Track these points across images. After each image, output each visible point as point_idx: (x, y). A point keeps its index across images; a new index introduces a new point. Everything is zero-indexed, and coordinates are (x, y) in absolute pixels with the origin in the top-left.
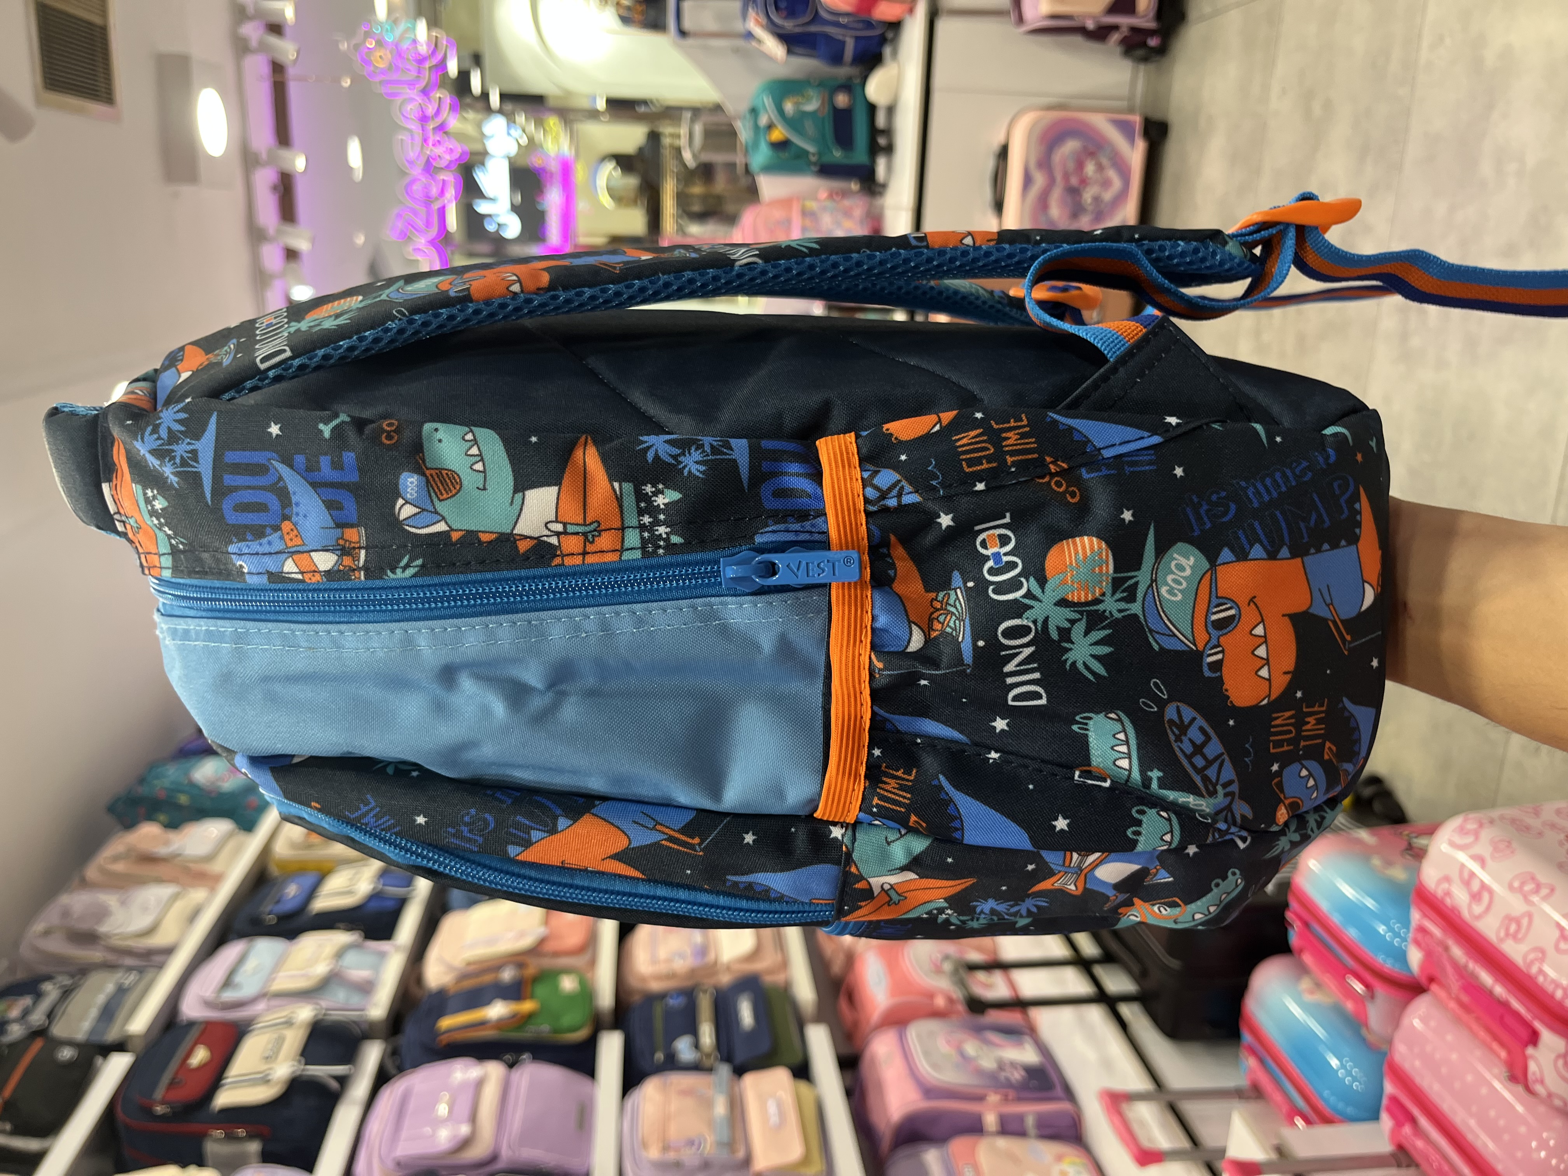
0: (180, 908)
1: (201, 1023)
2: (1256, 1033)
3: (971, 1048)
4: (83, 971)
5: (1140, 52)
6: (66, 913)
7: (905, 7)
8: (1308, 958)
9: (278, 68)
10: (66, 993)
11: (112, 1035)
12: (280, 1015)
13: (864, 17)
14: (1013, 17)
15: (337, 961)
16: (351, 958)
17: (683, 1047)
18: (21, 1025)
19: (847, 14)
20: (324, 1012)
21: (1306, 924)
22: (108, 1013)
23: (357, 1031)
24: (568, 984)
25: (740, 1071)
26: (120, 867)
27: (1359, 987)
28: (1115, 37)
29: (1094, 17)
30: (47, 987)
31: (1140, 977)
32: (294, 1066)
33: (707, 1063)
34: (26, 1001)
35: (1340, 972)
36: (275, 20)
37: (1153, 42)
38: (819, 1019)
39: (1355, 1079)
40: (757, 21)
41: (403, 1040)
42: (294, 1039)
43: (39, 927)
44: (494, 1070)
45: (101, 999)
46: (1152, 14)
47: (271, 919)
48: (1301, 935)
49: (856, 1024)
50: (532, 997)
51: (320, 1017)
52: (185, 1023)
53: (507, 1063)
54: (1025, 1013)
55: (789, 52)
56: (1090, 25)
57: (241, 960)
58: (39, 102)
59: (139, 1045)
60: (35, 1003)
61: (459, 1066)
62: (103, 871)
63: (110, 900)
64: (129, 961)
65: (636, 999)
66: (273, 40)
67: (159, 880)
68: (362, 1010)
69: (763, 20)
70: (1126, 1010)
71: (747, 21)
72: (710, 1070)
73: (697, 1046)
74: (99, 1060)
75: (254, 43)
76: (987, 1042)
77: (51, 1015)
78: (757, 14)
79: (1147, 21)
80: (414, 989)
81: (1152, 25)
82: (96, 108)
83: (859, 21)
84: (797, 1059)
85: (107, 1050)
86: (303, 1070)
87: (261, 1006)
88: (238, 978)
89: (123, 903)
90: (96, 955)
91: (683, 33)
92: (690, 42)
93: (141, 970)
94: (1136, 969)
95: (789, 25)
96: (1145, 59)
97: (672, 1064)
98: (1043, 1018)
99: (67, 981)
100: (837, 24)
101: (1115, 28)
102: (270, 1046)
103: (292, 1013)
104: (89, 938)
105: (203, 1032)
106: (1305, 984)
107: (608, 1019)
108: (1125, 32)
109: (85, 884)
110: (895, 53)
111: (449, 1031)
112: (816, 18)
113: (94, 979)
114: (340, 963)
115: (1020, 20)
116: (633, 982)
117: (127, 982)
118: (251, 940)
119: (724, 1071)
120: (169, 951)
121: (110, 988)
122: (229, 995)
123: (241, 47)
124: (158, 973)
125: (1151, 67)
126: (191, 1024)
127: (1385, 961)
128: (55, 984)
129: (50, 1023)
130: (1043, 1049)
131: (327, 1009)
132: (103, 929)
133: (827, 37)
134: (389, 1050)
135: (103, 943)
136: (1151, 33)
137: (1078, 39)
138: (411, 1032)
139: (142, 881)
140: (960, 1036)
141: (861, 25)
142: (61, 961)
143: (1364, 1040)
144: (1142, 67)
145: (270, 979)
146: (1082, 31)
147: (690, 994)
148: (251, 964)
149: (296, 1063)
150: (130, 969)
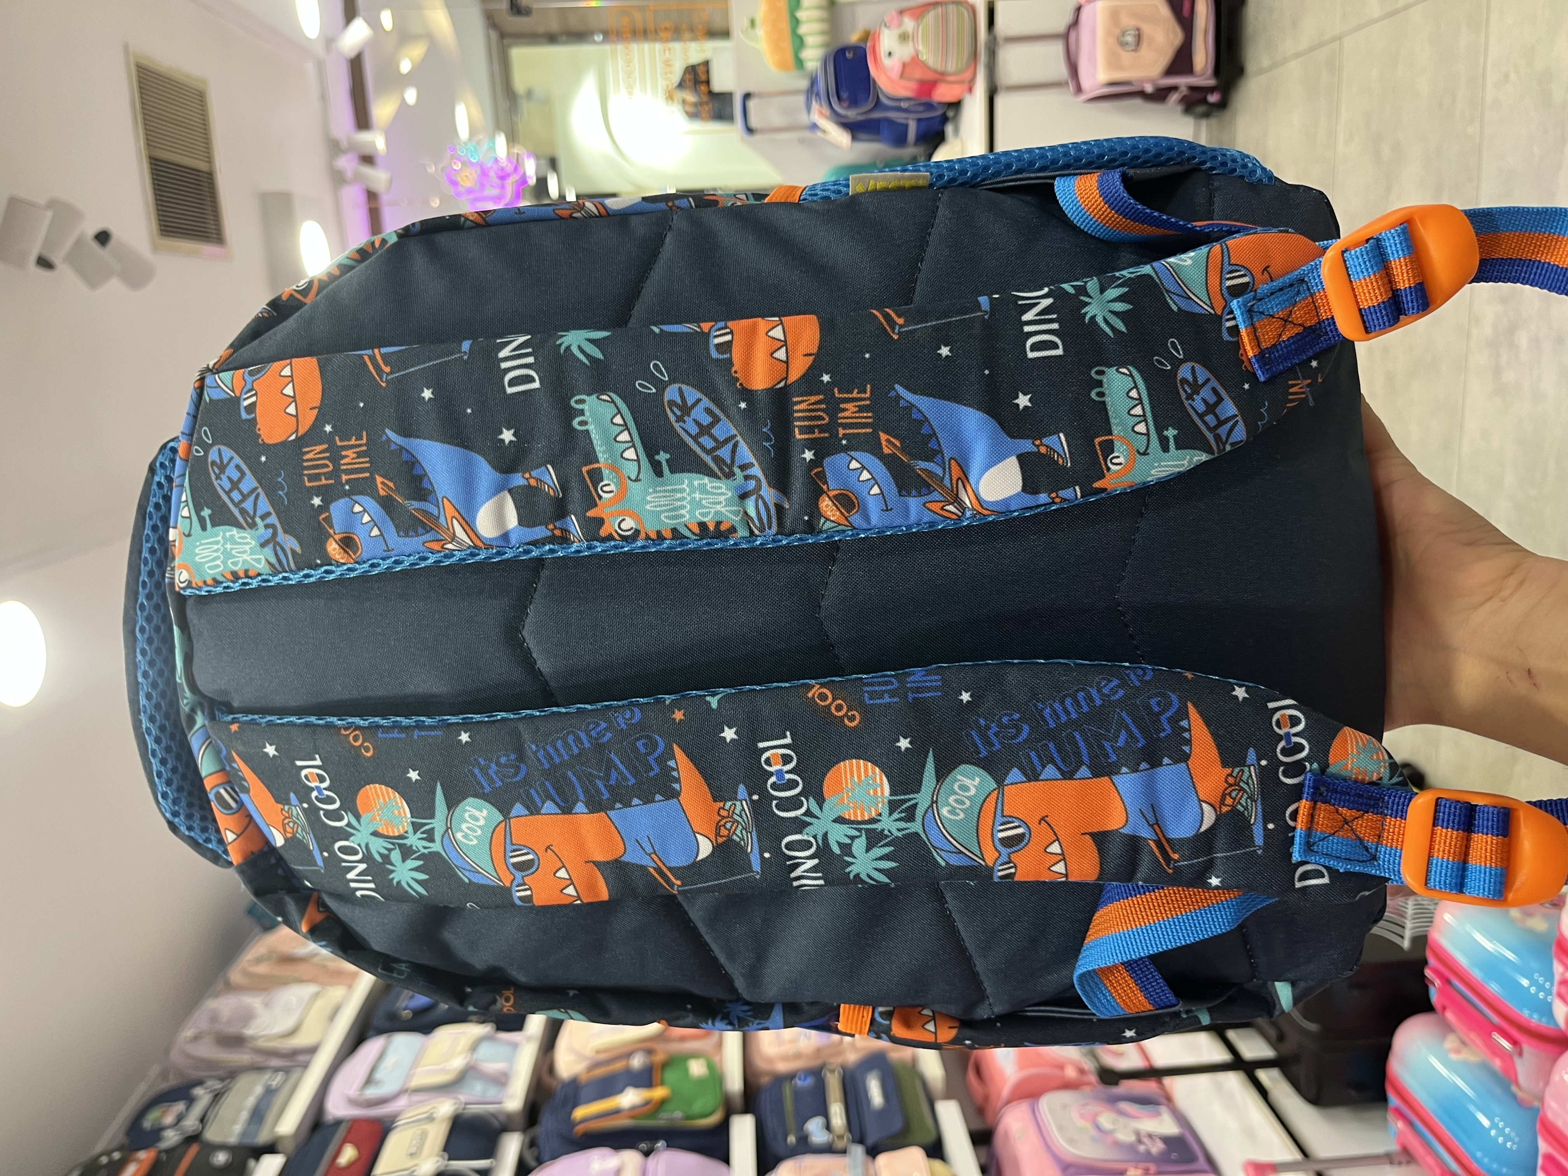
0: (322, 1006)
1: (348, 1121)
2: (1403, 1095)
3: (1106, 1120)
4: (231, 1074)
5: (1201, 109)
6: (214, 1018)
7: (965, 87)
8: (1450, 1015)
9: (372, 196)
10: (217, 1096)
11: (263, 1138)
12: (421, 1111)
13: (925, 100)
14: (1072, 88)
15: (472, 1054)
16: (485, 1050)
17: (815, 1128)
18: (177, 1130)
19: (908, 99)
20: (463, 1106)
21: (1446, 981)
22: (258, 1115)
23: (496, 1124)
24: (697, 1068)
25: (873, 1152)
26: (262, 969)
27: (1506, 1044)
28: (1174, 97)
29: (1152, 81)
30: (198, 1091)
31: (1277, 1040)
32: (438, 1161)
33: (840, 1144)
34: (180, 1107)
35: (1485, 1029)
36: (367, 152)
37: (1213, 98)
38: (948, 1095)
39: (1507, 1138)
40: (821, 113)
41: (539, 1130)
42: (438, 1133)
43: (188, 1033)
44: (630, 1158)
45: (251, 1101)
46: (1210, 70)
47: (407, 1014)
48: (1441, 992)
49: (986, 1098)
50: (662, 1084)
51: (460, 1111)
52: (332, 1122)
53: (641, 1151)
54: (1160, 1082)
55: (854, 138)
56: (1149, 88)
57: (381, 1056)
58: (155, 248)
59: (290, 1146)
60: (188, 1108)
61: (596, 1157)
62: (246, 974)
63: (254, 1002)
64: (275, 1062)
65: (765, 1080)
66: (366, 170)
67: (299, 981)
68: (500, 1103)
69: (827, 111)
70: (1263, 1075)
71: (812, 113)
72: (844, 1152)
73: (828, 1127)
74: (252, 1163)
75: (349, 174)
76: (1122, 1113)
77: (203, 1120)
78: (821, 105)
79: (1206, 79)
80: (547, 1079)
81: (1212, 82)
82: (207, 249)
83: (920, 104)
84: (930, 1138)
85: (259, 1152)
86: (446, 1166)
87: (401, 1102)
88: (378, 1075)
89: (267, 1005)
90: (243, 1057)
91: (750, 130)
92: (757, 138)
93: (287, 1071)
94: (1273, 1033)
95: (852, 114)
96: (1206, 115)
97: (804, 1147)
98: (1177, 1085)
99: (217, 1085)
100: (899, 109)
101: (1174, 88)
102: (414, 1142)
103: (434, 1108)
104: (236, 1041)
105: (349, 1131)
106: (1451, 1042)
107: (738, 1102)
108: (1184, 91)
109: (230, 988)
110: (957, 130)
111: (584, 1120)
112: (878, 104)
113: (243, 1082)
114: (475, 1056)
115: (1079, 89)
116: (760, 1064)
117: (274, 1083)
118: (390, 1036)
119: (858, 1151)
120: (312, 1050)
121: (259, 1090)
122: (372, 1092)
123: (338, 179)
124: (304, 1072)
125: (1213, 121)
126: (338, 1123)
127: (1531, 1016)
128: (206, 1089)
129: (203, 1128)
130: (1181, 1118)
131: (466, 1104)
132: (249, 1032)
133: (890, 122)
134: (527, 1140)
135: (250, 1045)
136: (1211, 90)
137: (1138, 102)
138: (547, 1122)
139: (284, 982)
140: (1093, 1108)
141: (921, 108)
142: (211, 1065)
143: (1514, 1097)
144: (1204, 123)
145: (409, 1076)
146: (1141, 94)
147: (817, 1073)
148: (390, 1061)
149: (440, 1159)
150: (277, 1070)
